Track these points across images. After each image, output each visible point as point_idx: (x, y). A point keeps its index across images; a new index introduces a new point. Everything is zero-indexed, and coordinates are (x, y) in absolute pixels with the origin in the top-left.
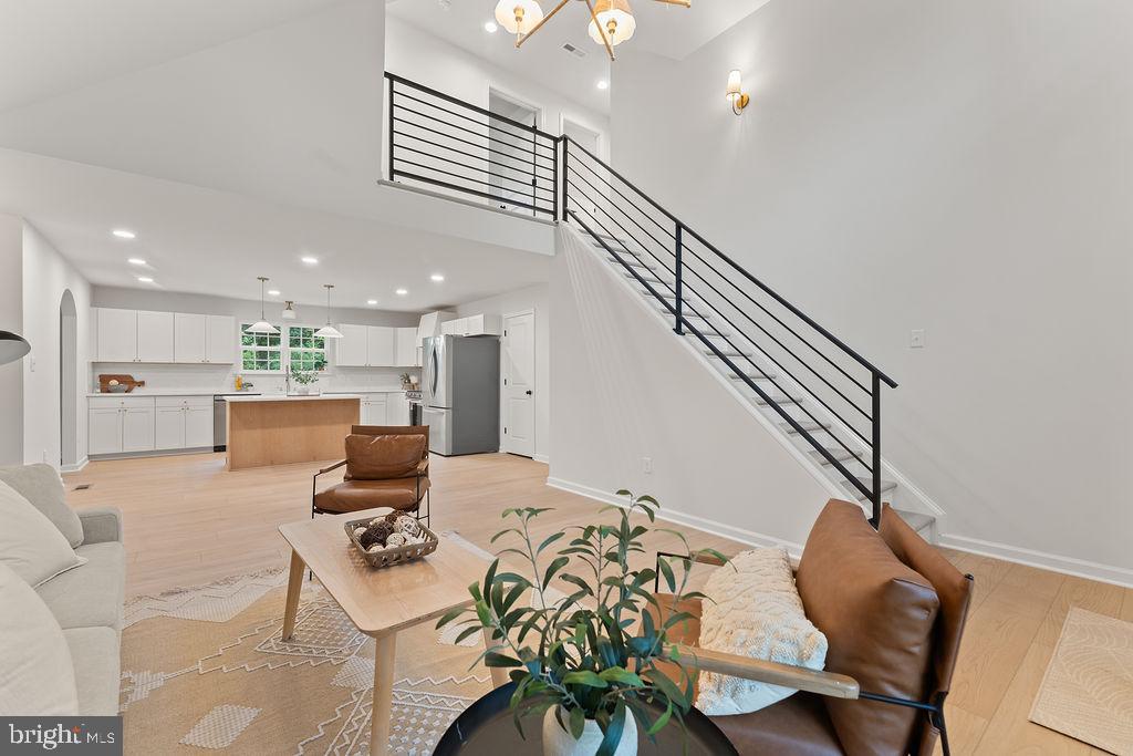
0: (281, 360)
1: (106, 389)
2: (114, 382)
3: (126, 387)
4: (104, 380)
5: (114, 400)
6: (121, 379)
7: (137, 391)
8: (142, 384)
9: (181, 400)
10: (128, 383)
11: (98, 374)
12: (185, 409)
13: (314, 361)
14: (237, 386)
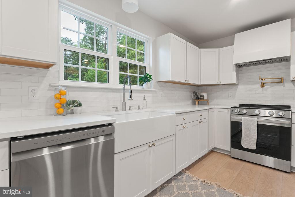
13: (138, 75)
14: (59, 105)
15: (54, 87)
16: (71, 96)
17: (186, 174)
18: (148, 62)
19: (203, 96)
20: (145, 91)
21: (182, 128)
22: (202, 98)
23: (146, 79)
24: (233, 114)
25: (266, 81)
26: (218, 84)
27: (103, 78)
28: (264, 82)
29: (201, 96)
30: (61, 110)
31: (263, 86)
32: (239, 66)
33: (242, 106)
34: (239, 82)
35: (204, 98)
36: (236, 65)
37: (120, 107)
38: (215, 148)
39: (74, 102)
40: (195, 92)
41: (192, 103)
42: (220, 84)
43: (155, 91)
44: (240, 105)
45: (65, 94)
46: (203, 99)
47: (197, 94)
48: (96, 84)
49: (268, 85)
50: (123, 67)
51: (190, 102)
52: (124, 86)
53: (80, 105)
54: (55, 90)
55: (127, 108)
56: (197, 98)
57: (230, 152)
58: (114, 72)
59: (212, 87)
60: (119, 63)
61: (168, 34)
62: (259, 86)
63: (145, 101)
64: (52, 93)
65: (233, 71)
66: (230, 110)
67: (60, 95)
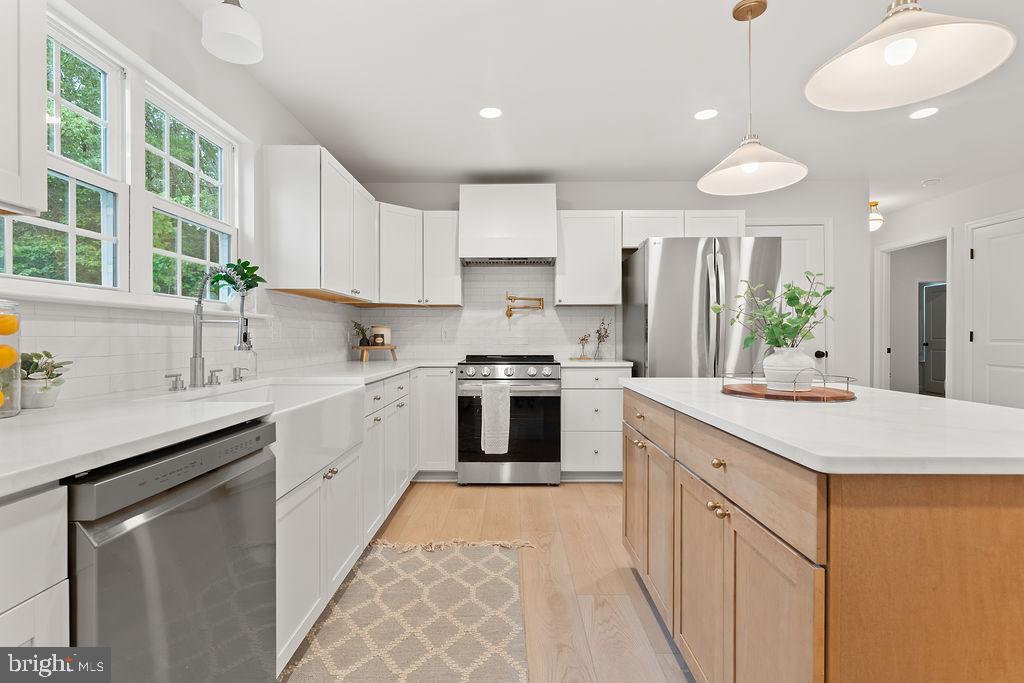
13: (208, 263)
17: (380, 548)
18: (236, 221)
19: (382, 336)
21: (372, 423)
22: (379, 340)
24: (462, 379)
25: (518, 303)
26: (421, 304)
28: (513, 305)
29: (376, 336)
31: (509, 314)
32: (466, 263)
33: (473, 360)
34: (463, 302)
35: (385, 342)
36: (462, 260)
38: (420, 474)
40: (357, 325)
41: (348, 357)
42: (426, 304)
43: (262, 319)
44: (467, 356)
45: (15, 329)
46: (383, 344)
47: (363, 331)
48: (71, 290)
49: (519, 312)
51: (343, 354)
52: (200, 302)
56: (365, 342)
57: (455, 474)
59: (401, 311)
62: (502, 312)
63: (250, 353)
65: (456, 274)
66: (454, 370)
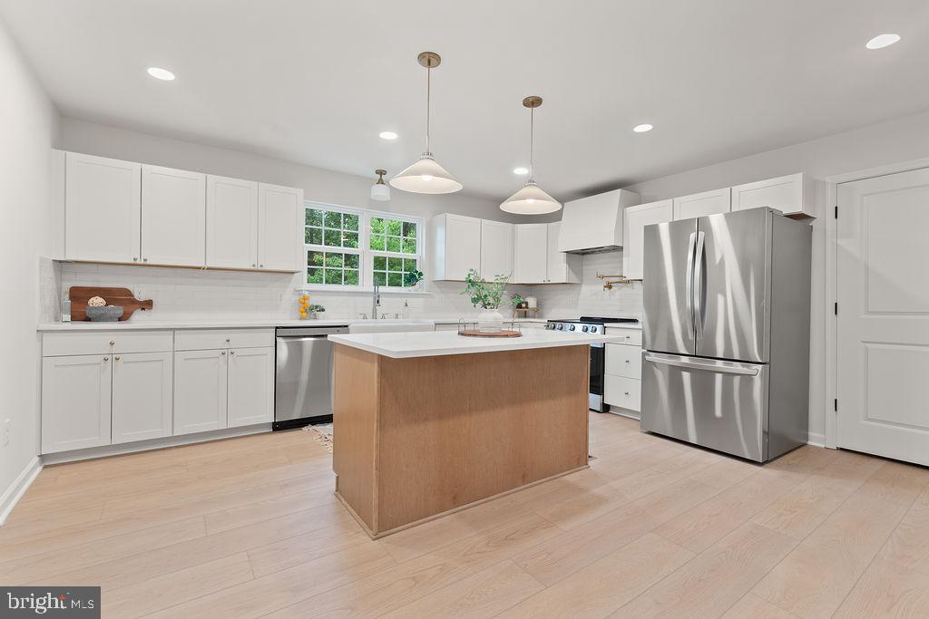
0: (360, 270)
1: (81, 315)
2: (97, 301)
3: (120, 311)
4: (79, 297)
5: (97, 337)
6: (111, 295)
7: (139, 319)
8: (147, 305)
9: (219, 339)
10: (123, 303)
11: (67, 286)
12: (227, 353)
13: (403, 272)
14: (302, 310)
15: (298, 292)
16: (314, 301)
18: (420, 254)
19: (527, 303)
20: (412, 294)
22: (523, 305)
23: (412, 279)
26: (545, 283)
27: (353, 278)
29: (522, 303)
30: (305, 314)
31: (609, 287)
36: (568, 252)
37: (370, 315)
39: (317, 307)
42: (548, 282)
43: (429, 294)
45: (308, 299)
48: (342, 287)
50: (379, 262)
53: (323, 310)
54: (300, 295)
55: (379, 315)
58: (366, 270)
60: (372, 259)
61: (442, 216)
63: (406, 309)
64: (296, 298)
65: (564, 262)
67: (304, 299)
